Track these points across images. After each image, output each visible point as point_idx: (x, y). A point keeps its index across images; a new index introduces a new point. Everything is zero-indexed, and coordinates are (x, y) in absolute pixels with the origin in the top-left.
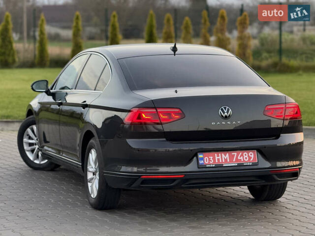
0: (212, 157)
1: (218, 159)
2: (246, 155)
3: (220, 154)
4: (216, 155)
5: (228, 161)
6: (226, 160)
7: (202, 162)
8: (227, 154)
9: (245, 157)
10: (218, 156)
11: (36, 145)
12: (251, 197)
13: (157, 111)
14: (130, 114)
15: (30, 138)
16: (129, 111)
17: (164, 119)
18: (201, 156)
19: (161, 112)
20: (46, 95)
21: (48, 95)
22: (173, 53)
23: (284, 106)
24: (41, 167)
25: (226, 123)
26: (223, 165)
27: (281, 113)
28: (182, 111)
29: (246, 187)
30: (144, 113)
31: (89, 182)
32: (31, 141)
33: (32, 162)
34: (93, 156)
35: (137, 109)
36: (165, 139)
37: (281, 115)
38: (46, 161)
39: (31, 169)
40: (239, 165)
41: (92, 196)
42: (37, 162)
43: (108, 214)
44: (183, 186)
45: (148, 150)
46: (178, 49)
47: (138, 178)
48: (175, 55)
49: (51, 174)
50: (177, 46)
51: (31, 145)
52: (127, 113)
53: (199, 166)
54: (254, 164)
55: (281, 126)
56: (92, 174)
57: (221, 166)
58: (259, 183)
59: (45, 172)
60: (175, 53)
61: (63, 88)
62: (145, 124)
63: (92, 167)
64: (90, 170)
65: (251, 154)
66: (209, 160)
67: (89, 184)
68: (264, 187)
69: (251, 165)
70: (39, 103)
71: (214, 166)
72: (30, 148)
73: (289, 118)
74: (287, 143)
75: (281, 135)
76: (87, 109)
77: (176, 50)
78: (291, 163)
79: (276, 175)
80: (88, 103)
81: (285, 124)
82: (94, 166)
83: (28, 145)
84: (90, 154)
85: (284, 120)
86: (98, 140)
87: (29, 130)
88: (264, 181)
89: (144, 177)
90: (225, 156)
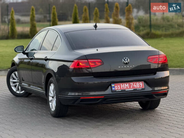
0: (119, 86)
1: (123, 87)
2: (138, 84)
3: (123, 84)
4: (121, 84)
5: (128, 88)
6: (127, 87)
7: (114, 89)
8: (128, 84)
9: (137, 85)
10: (123, 85)
11: (17, 82)
12: (141, 108)
13: (88, 61)
14: (73, 63)
15: (14, 79)
16: (72, 62)
17: (92, 66)
18: (113, 85)
19: (90, 62)
20: (23, 54)
21: (24, 54)
22: (95, 28)
23: (158, 56)
24: (21, 95)
25: (126, 66)
26: (125, 90)
27: (157, 60)
28: (102, 61)
29: (138, 102)
30: (81, 62)
31: (50, 102)
32: (14, 81)
33: (15, 92)
34: (52, 87)
35: (77, 60)
36: (93, 77)
37: (157, 61)
38: (24, 91)
39: (15, 96)
40: (134, 90)
41: (52, 110)
42: (18, 92)
43: (61, 120)
44: (103, 102)
45: (83, 83)
46: (97, 26)
47: (78, 99)
48: (96, 30)
49: (27, 99)
50: (97, 25)
51: (14, 83)
52: (71, 63)
53: (112, 91)
54: (143, 89)
55: (157, 68)
56: (52, 98)
57: (124, 91)
58: (146, 100)
59: (23, 98)
60: (96, 28)
61: (32, 50)
62: (81, 68)
63: (52, 94)
64: (51, 95)
65: (141, 84)
66: (118, 87)
67: (50, 103)
68: (148, 102)
69: (141, 90)
70: (19, 59)
71: (120, 91)
72: (14, 85)
73: (161, 63)
74: (160, 77)
75: (157, 72)
76: (48, 61)
77: (97, 27)
78: (163, 88)
79: (155, 95)
80: (48, 58)
81: (159, 66)
82: (52, 93)
83: (13, 83)
84: (50, 86)
85: (158, 64)
86: (55, 78)
87: (13, 74)
88: (148, 98)
89: (82, 98)
90: (127, 85)
